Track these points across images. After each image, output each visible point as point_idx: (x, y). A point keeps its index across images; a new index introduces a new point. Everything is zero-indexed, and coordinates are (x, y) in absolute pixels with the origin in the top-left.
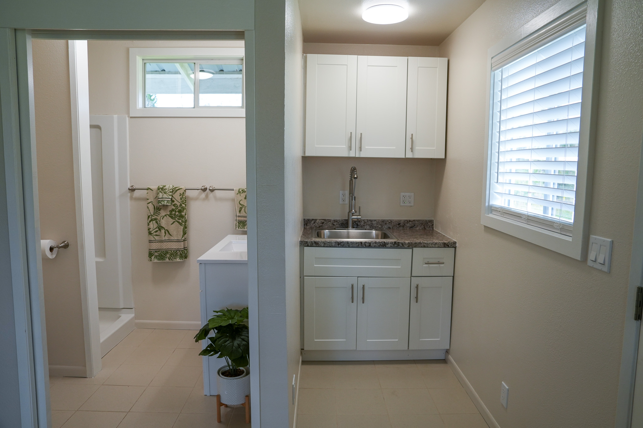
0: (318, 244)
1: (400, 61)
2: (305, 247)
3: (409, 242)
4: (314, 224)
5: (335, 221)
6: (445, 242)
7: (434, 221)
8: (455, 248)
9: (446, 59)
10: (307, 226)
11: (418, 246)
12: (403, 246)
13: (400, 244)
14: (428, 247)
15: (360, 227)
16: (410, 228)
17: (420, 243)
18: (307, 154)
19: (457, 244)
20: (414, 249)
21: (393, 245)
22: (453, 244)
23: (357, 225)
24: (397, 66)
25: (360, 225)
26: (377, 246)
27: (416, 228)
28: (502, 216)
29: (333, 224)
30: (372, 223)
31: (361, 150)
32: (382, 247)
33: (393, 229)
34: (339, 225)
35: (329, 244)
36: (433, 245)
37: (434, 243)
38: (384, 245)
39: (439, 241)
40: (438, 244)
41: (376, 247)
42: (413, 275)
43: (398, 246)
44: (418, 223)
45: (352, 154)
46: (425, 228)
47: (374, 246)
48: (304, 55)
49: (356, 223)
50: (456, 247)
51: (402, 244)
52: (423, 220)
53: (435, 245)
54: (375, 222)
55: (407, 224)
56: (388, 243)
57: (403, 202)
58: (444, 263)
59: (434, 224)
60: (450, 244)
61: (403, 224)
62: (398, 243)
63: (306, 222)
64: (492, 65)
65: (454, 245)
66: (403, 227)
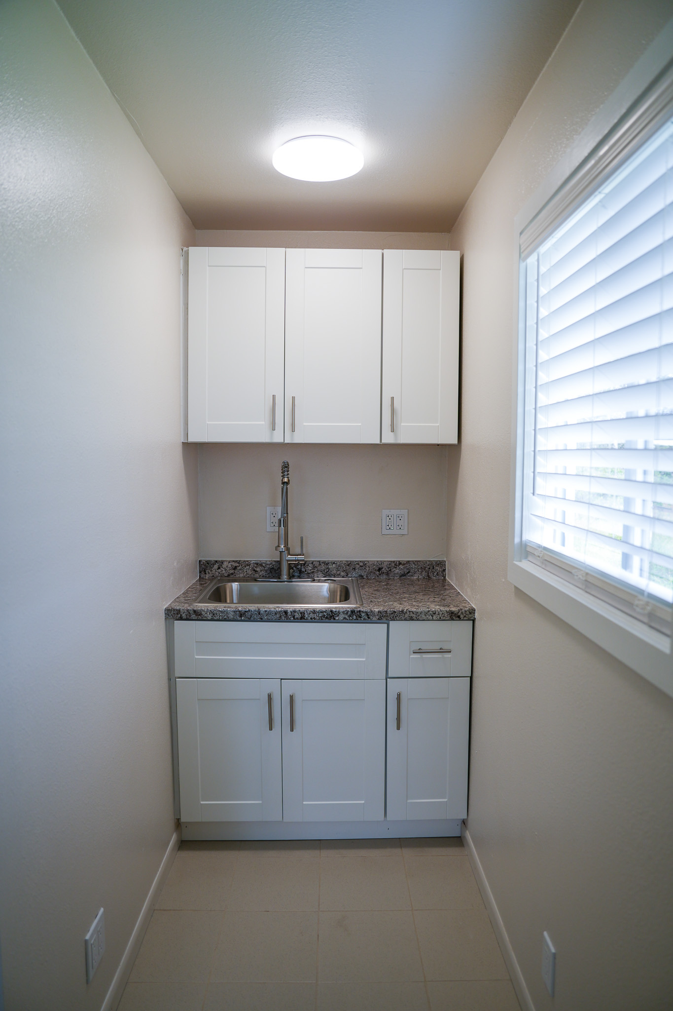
0: (200, 614)
1: (367, 258)
2: (175, 621)
3: (381, 609)
4: (219, 570)
5: (257, 564)
6: (453, 609)
7: (447, 562)
8: (474, 621)
9: (456, 254)
10: (205, 574)
11: (398, 618)
12: (369, 618)
13: (363, 614)
14: (418, 620)
15: (306, 576)
16: (401, 577)
17: (402, 611)
18: (191, 439)
19: (476, 614)
20: (391, 623)
21: (350, 616)
22: (468, 613)
23: (301, 572)
24: (361, 268)
25: (306, 571)
26: (318, 618)
27: (412, 576)
28: (543, 566)
29: (254, 570)
30: (328, 568)
31: (293, 430)
32: (327, 620)
33: (368, 579)
34: (266, 571)
35: (223, 615)
36: (428, 616)
37: (431, 613)
38: (331, 617)
39: (442, 608)
40: (438, 614)
41: (316, 620)
42: (390, 675)
43: (359, 619)
44: (416, 567)
45: (278, 438)
46: (428, 576)
47: (311, 618)
48: (185, 249)
49: (298, 569)
50: (475, 619)
51: (367, 614)
52: (426, 561)
53: (432, 616)
54: (334, 565)
55: (394, 569)
56: (339, 612)
57: (388, 528)
58: (450, 652)
59: (447, 570)
60: (462, 613)
61: (387, 569)
62: (357, 612)
63: (203, 566)
64: (522, 247)
65: (470, 616)
66: (387, 574)
